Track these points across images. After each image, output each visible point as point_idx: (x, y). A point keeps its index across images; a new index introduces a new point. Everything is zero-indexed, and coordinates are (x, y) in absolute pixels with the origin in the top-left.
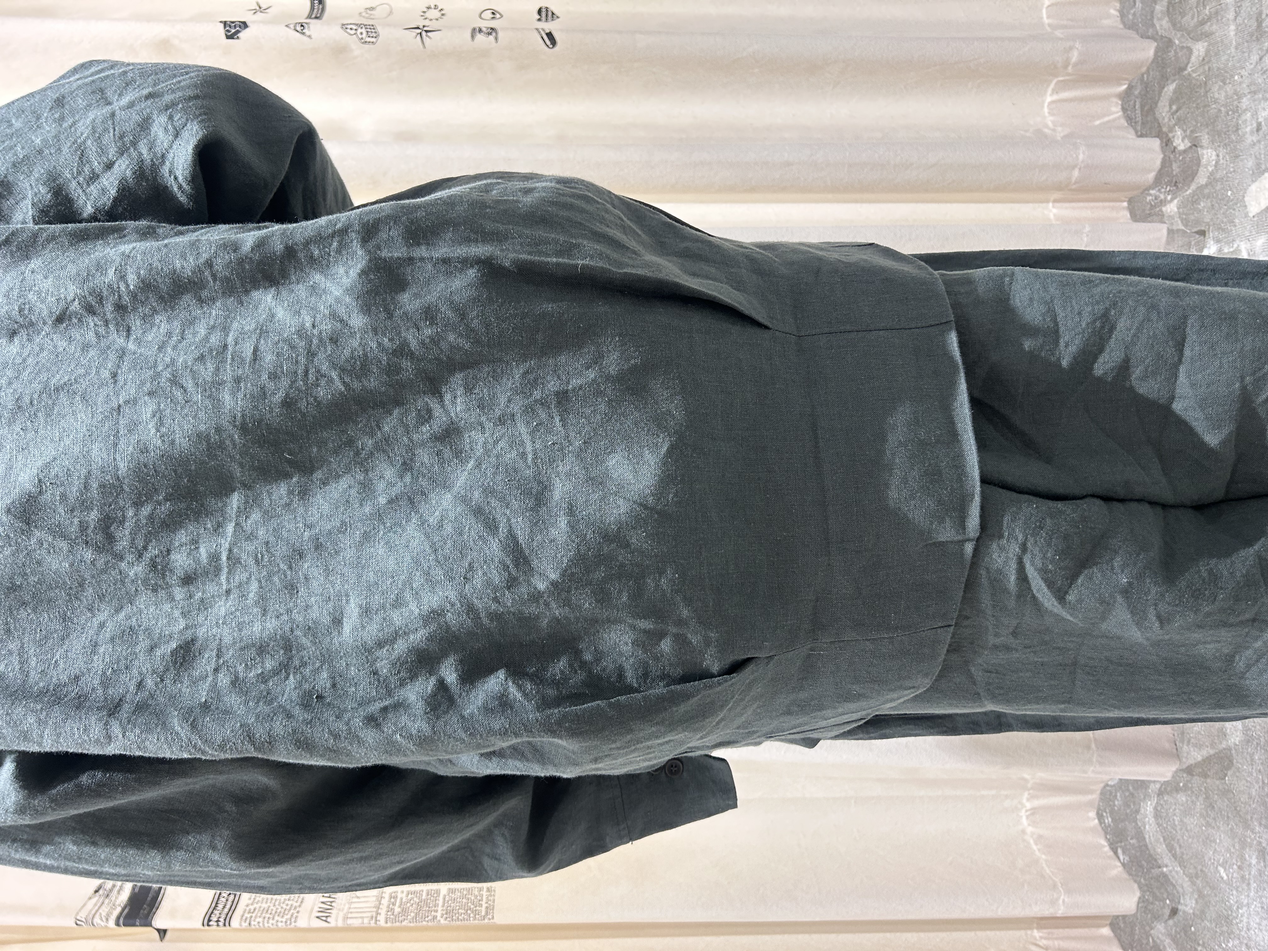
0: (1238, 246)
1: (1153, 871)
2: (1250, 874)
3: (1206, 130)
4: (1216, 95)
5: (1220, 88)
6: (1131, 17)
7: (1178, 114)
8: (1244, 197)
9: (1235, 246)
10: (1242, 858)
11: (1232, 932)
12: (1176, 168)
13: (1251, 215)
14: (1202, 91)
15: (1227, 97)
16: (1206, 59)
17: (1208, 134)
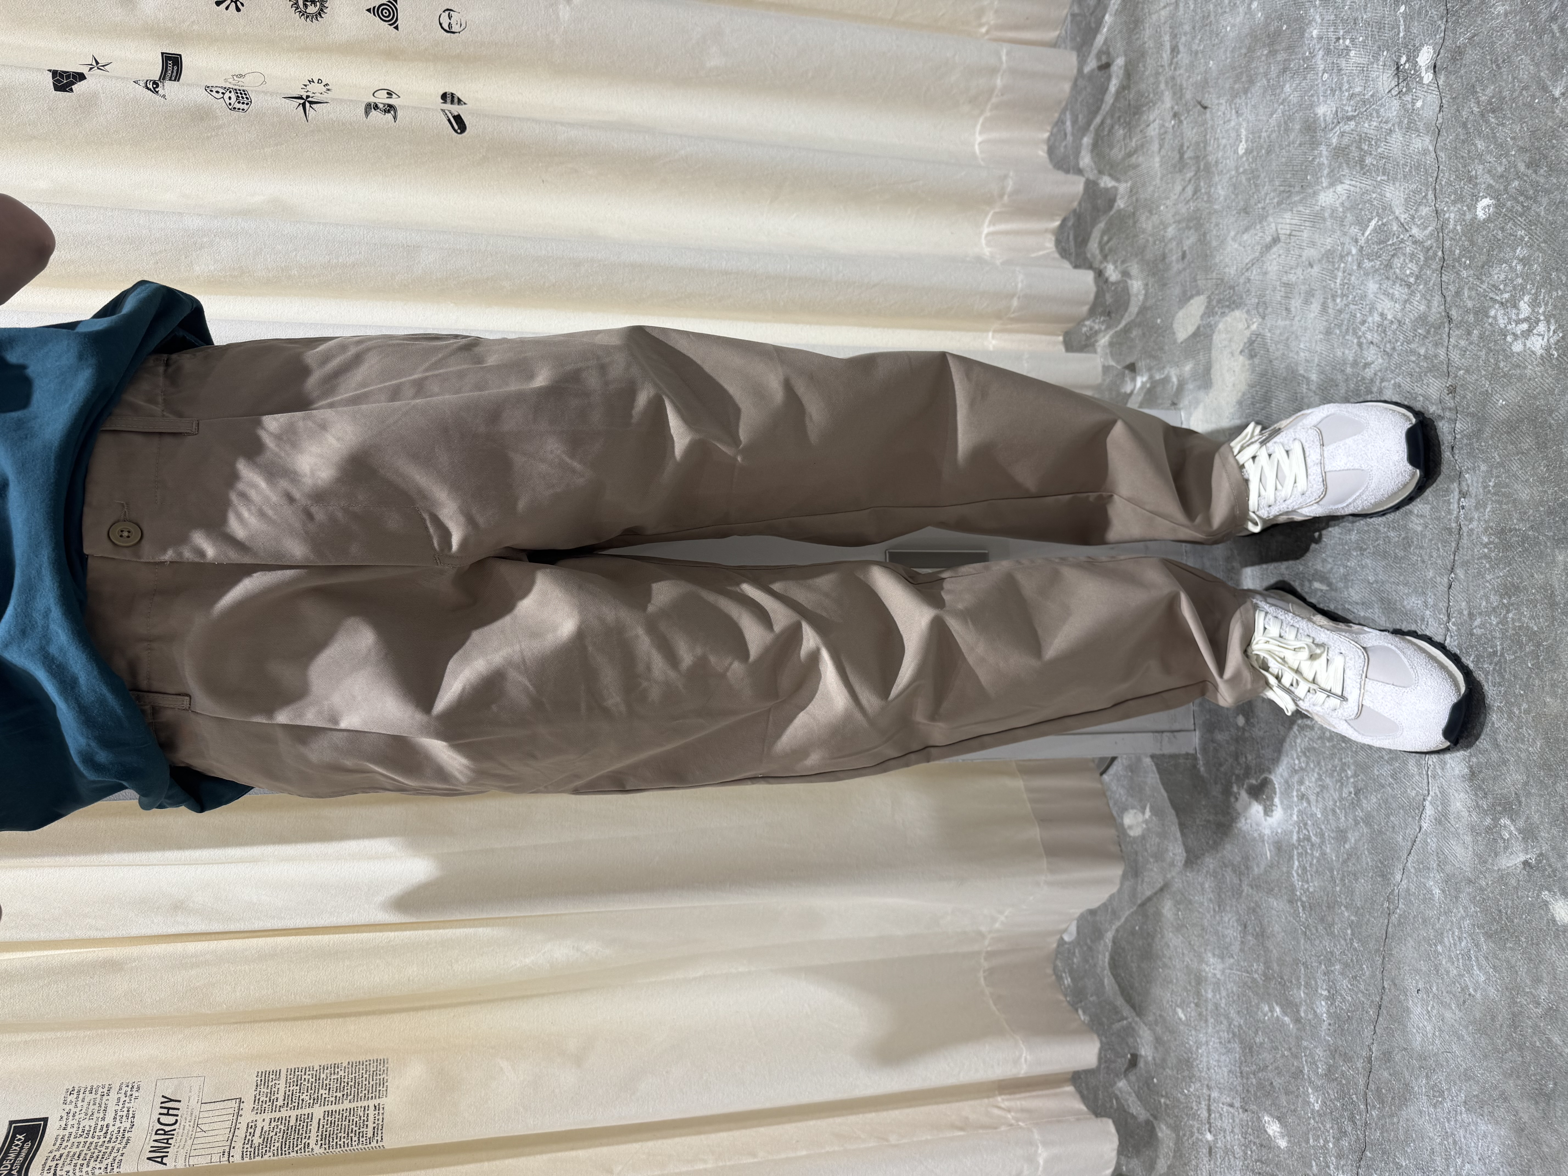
0: (1169, 372)
1: (1114, 1026)
2: (1207, 1010)
3: (1136, 260)
4: (1144, 226)
5: (1148, 218)
6: (1062, 149)
7: (1110, 244)
8: (1172, 324)
9: (1166, 372)
10: (1198, 994)
11: (1194, 1076)
12: (1109, 298)
13: (1179, 341)
14: (1131, 222)
15: (1154, 227)
16: (1134, 191)
17: (1138, 263)
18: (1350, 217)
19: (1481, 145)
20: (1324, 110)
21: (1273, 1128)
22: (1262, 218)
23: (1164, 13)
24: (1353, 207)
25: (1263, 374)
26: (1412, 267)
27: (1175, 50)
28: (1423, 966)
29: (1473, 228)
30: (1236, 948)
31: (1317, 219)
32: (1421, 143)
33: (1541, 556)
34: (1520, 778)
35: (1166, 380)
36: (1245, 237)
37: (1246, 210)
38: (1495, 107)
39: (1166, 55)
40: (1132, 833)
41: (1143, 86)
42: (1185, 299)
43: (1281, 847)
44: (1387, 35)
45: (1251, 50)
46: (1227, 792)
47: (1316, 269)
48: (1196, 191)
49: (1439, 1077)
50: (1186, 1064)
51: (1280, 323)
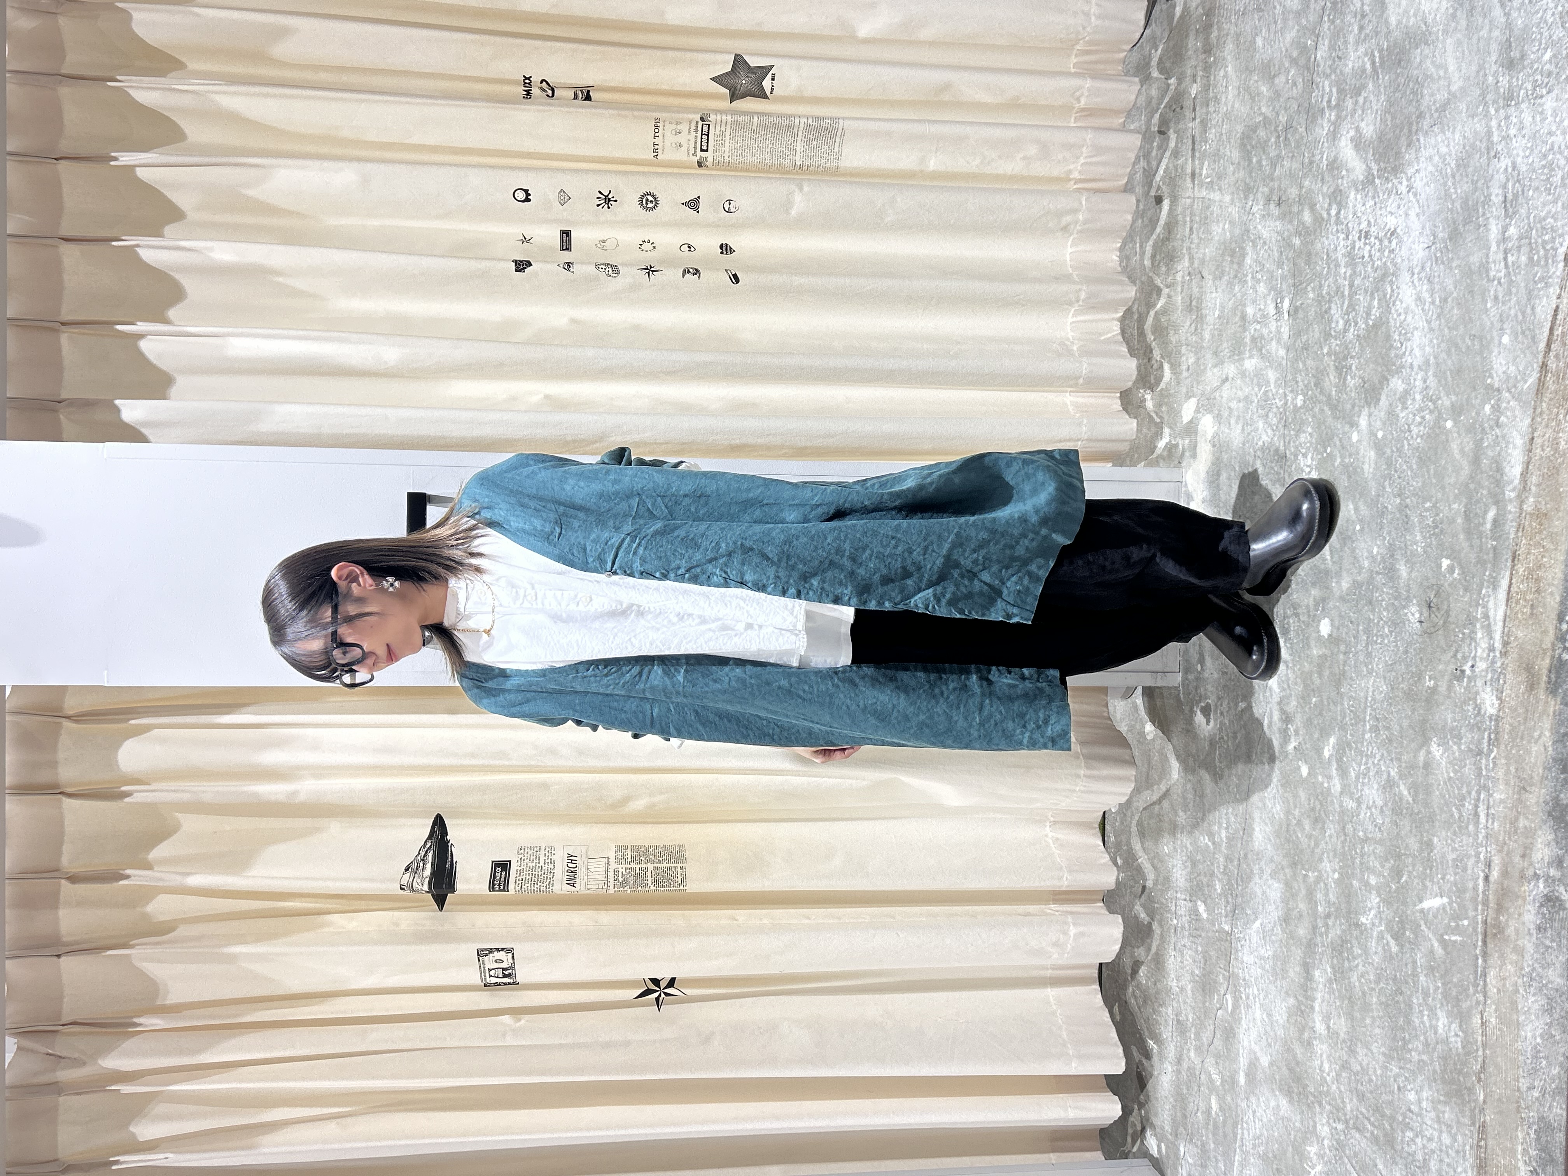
0: (1178, 441)
3: (1167, 359)
4: (1171, 339)
5: (1172, 333)
6: (1126, 268)
8: (1181, 410)
13: (1184, 423)
15: (1176, 342)
18: (1255, 381)
19: (1301, 365)
20: (1250, 311)
21: (1201, 908)
22: (1222, 363)
23: (1188, 201)
24: (1256, 375)
25: (1218, 459)
26: (1275, 421)
27: (1191, 229)
28: (1260, 805)
29: (1296, 409)
30: (1191, 805)
31: (1243, 374)
32: (1282, 352)
33: (1307, 590)
34: (1294, 703)
35: (1176, 445)
36: (1215, 370)
37: (1216, 354)
38: (1306, 347)
39: (1188, 230)
40: (1148, 738)
41: (1175, 244)
42: (1188, 397)
43: (1212, 743)
44: (1274, 283)
45: (1223, 255)
46: (1192, 711)
47: (1241, 405)
48: (1196, 330)
49: (1263, 863)
50: (1167, 879)
51: (1227, 431)
